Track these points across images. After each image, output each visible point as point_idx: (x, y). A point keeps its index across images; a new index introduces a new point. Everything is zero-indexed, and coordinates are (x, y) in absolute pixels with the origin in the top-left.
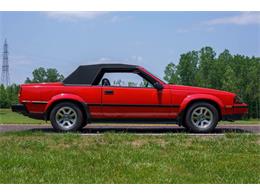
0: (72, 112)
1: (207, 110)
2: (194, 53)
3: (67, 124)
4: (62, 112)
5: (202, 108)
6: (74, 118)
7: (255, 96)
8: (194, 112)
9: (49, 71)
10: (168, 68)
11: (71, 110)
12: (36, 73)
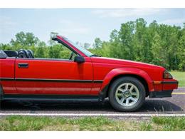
1: (133, 86)
2: (131, 23)
5: (127, 84)
7: (175, 54)
8: (119, 89)
9: (28, 34)
10: (112, 33)
12: (18, 36)
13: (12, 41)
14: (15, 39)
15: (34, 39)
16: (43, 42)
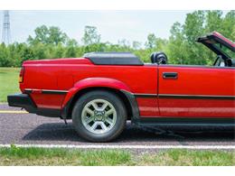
0: (108, 108)
2: (200, 12)
3: (99, 127)
4: (91, 108)
6: (111, 116)
9: (52, 29)
10: (174, 28)
11: (107, 103)
12: (38, 31)
13: (30, 39)
14: (34, 36)
15: (61, 36)
16: (74, 40)
